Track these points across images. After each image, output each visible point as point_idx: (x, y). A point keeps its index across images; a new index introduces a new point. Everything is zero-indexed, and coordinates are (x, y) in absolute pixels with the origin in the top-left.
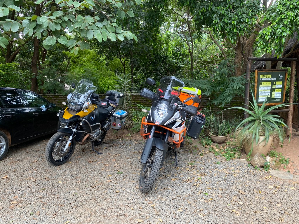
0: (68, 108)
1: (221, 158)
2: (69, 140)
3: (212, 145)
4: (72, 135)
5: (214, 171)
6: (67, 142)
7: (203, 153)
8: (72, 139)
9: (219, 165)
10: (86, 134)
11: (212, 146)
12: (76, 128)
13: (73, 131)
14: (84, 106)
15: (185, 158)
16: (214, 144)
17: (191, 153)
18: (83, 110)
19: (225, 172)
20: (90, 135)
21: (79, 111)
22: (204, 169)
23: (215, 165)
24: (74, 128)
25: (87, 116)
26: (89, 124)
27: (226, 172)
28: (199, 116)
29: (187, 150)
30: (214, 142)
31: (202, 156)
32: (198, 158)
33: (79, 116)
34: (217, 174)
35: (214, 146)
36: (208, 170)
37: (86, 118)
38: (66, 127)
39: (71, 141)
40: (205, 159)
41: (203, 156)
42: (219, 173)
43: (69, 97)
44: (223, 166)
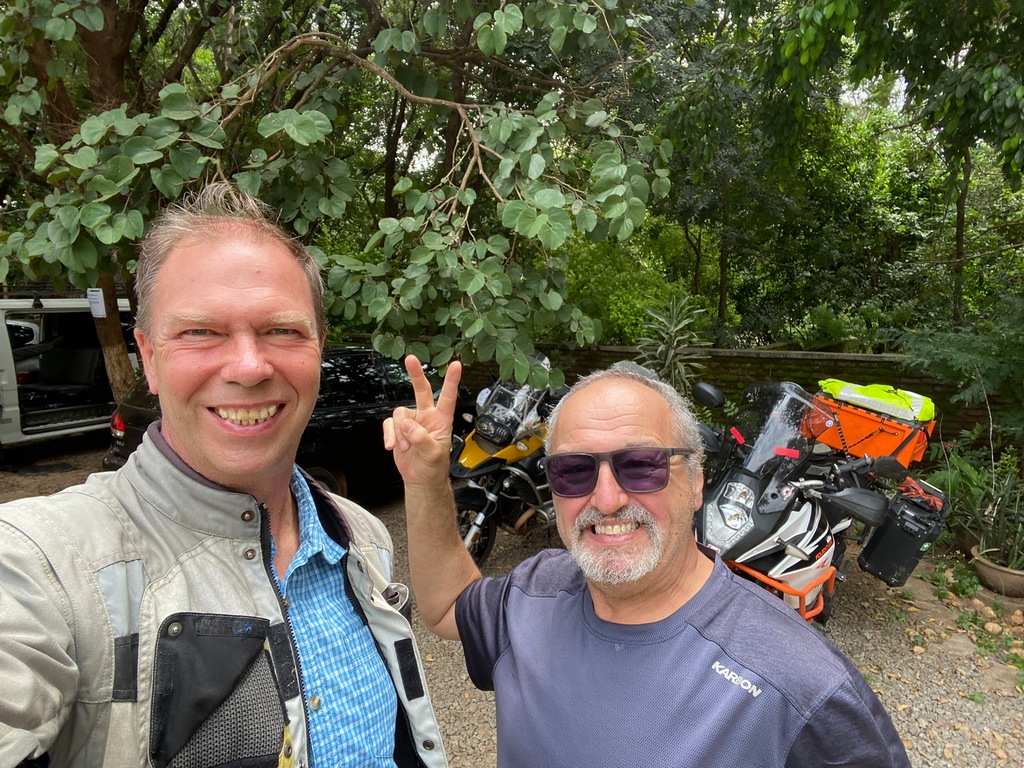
0: (476, 433)
1: (1000, 669)
2: (475, 524)
3: (980, 598)
4: (485, 509)
5: (946, 734)
6: (469, 528)
7: (928, 631)
8: (484, 522)
9: (980, 708)
10: (526, 508)
11: (977, 601)
12: (495, 490)
13: (487, 499)
14: (520, 429)
15: (849, 641)
16: (989, 595)
17: (877, 625)
18: (515, 443)
19: (993, 751)
20: (537, 513)
21: (505, 443)
22: (911, 711)
23: (960, 703)
24: (490, 490)
25: (529, 459)
26: (533, 484)
27: (1001, 753)
28: (914, 506)
29: (866, 605)
30: (989, 587)
31: (917, 649)
32: (898, 656)
33: (502, 461)
34: (957, 753)
35: (987, 602)
36: (924, 723)
37: (525, 466)
38: (472, 484)
39: (478, 526)
40: (929, 662)
41: (923, 650)
42: (967, 747)
43: (481, 399)
44: (997, 718)
